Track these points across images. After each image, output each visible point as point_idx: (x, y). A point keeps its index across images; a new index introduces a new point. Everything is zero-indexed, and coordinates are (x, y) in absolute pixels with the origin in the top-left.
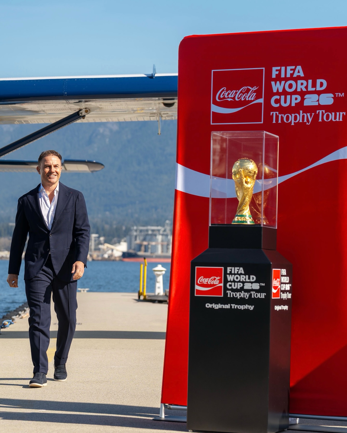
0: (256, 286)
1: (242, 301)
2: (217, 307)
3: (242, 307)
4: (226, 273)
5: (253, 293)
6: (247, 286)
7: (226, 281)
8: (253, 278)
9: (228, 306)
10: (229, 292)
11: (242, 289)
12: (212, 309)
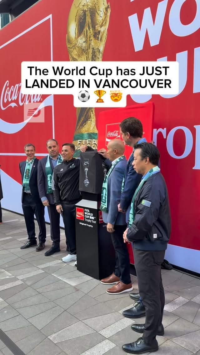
0: (93, 218)
1: (89, 223)
2: (83, 224)
3: (90, 226)
4: (84, 212)
5: (92, 220)
6: (91, 217)
7: (85, 215)
8: (92, 215)
9: (85, 225)
10: (85, 219)
11: (89, 219)
12: (81, 225)
